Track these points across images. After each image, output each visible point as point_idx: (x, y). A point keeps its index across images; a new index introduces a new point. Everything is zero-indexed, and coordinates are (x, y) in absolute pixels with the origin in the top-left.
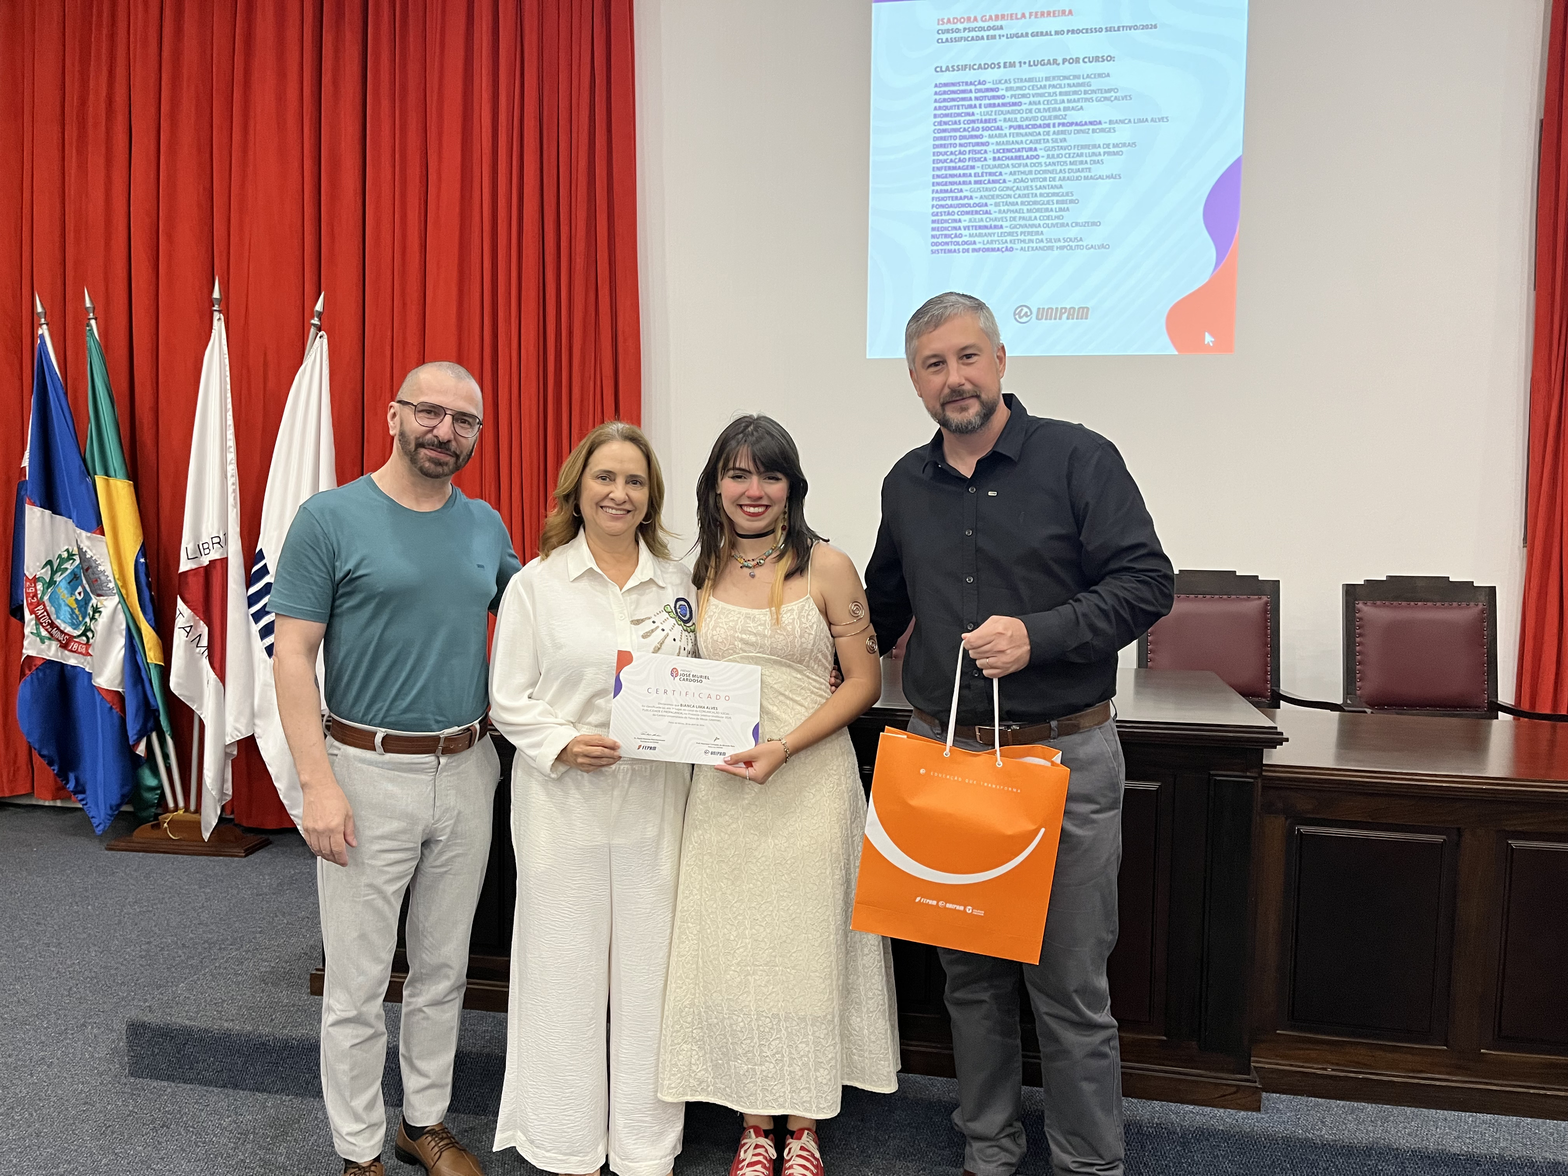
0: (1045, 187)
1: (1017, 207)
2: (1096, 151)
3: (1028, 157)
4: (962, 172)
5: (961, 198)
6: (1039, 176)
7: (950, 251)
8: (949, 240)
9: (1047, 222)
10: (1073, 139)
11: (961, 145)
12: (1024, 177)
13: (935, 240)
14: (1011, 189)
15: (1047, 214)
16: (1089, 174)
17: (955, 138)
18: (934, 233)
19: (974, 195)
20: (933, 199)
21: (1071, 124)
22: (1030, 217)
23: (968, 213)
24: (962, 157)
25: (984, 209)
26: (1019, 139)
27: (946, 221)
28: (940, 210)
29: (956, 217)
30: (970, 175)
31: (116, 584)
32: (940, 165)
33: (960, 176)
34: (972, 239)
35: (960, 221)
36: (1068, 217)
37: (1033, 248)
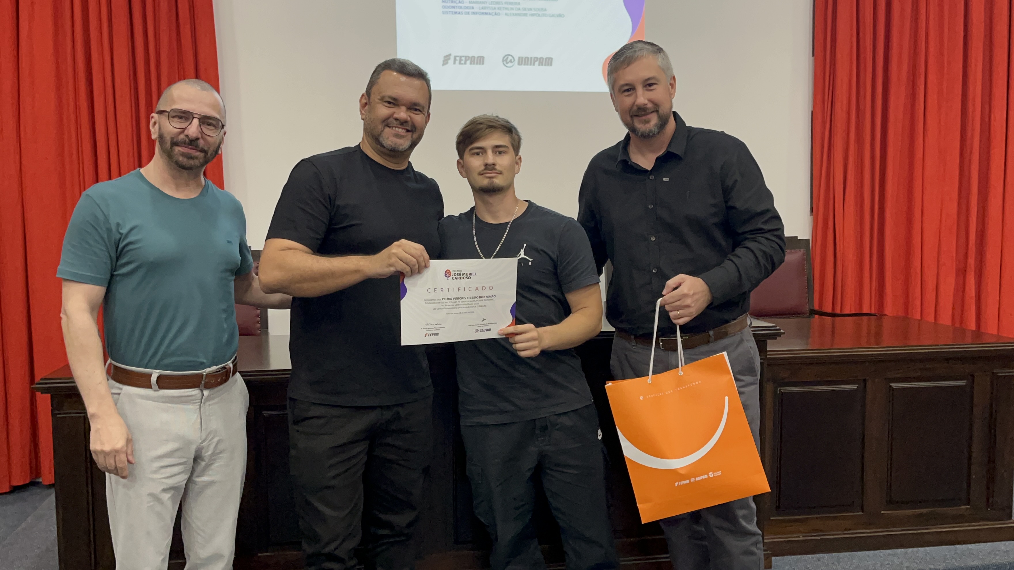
7: (456, 13)
8: (455, 5)
13: (445, 4)
37: (513, 14)
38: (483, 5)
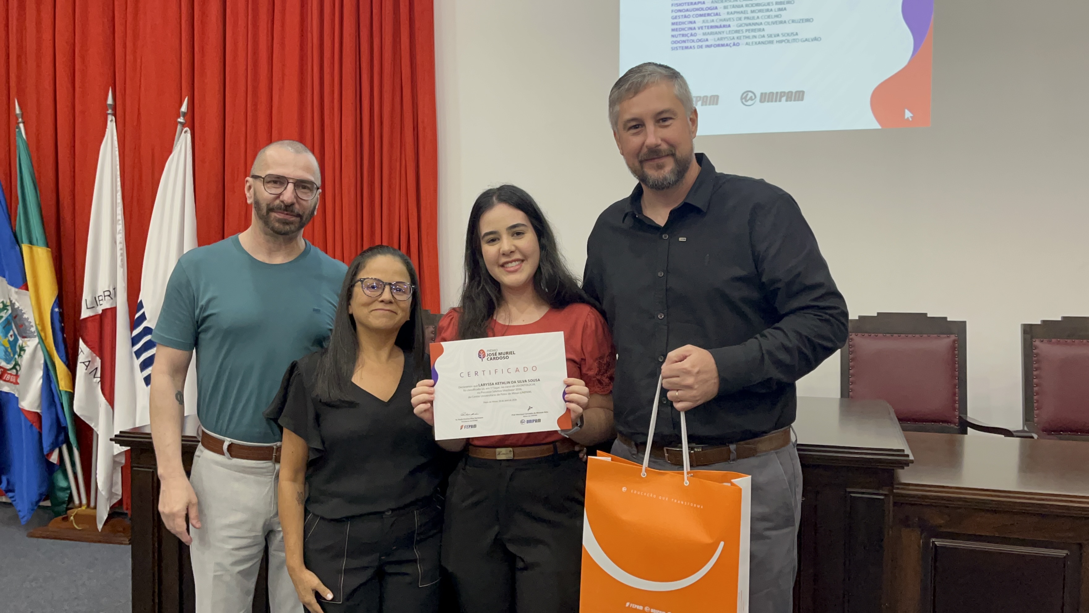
1: (742, 9)
5: (695, 4)
7: (687, 48)
8: (687, 38)
9: (768, 20)
13: (675, 39)
15: (768, 14)
18: (674, 33)
22: (754, 17)
23: (701, 15)
25: (715, 11)
27: (684, 23)
28: (678, 14)
29: (692, 19)
31: (37, 329)
34: (705, 37)
35: (695, 22)
36: (785, 16)
37: (756, 43)
38: (720, 36)
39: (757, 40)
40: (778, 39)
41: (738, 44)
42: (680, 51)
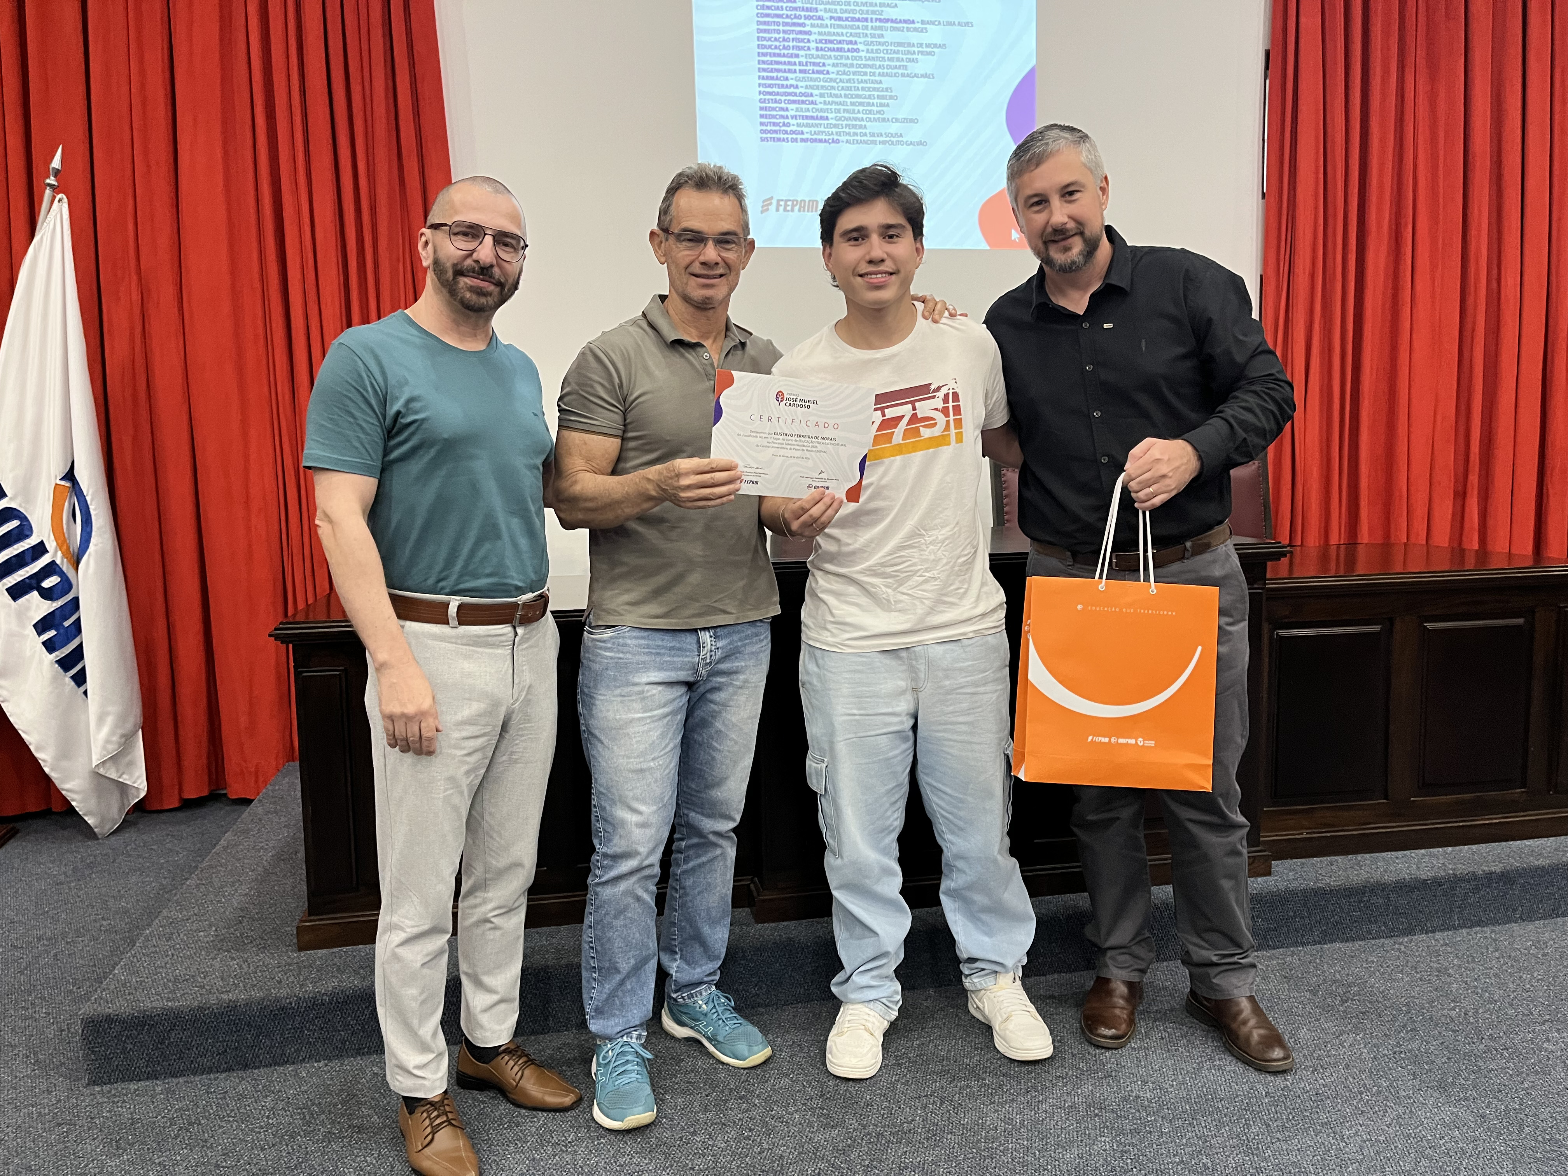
0: (866, 82)
1: (842, 100)
2: (912, 49)
3: (849, 50)
4: (786, 59)
5: (787, 86)
6: (860, 70)
7: (779, 140)
8: (777, 128)
9: (869, 116)
10: (890, 36)
11: (784, 32)
12: (847, 69)
13: (764, 128)
14: (835, 81)
15: (869, 108)
16: (906, 72)
17: (778, 24)
18: (763, 120)
19: (800, 84)
20: (759, 85)
21: (887, 21)
22: (854, 110)
23: (794, 102)
24: (786, 44)
25: (810, 99)
26: (840, 31)
27: (774, 109)
28: (768, 97)
29: (783, 105)
30: (795, 64)
32: (765, 51)
33: (785, 63)
34: (799, 129)
35: (787, 110)
36: (889, 113)
37: (857, 141)
39: (859, 138)
40: (882, 139)
41: (837, 142)
42: (771, 143)
